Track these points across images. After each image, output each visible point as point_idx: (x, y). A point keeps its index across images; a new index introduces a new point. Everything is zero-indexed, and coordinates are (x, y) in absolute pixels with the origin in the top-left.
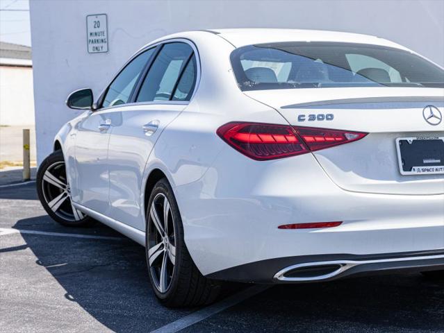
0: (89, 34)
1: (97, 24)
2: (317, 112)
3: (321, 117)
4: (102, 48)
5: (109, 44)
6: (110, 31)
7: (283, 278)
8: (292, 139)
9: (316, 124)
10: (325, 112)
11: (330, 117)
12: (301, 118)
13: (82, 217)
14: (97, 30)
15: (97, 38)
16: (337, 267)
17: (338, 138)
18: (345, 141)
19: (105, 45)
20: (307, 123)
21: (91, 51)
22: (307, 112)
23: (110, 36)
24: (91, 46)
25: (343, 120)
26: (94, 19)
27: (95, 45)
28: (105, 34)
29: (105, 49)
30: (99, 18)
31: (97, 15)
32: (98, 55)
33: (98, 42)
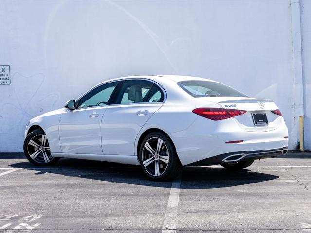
2: (231, 104)
3: (232, 106)
5: (11, 81)
6: (12, 74)
7: (226, 161)
8: (224, 113)
9: (231, 108)
10: (233, 104)
11: (235, 106)
12: (226, 106)
13: (49, 160)
14: (4, 73)
15: (3, 77)
16: (242, 156)
17: (238, 113)
18: (241, 114)
20: (228, 108)
22: (228, 104)
23: (11, 77)
25: (239, 107)
27: (3, 81)
28: (9, 75)
29: (8, 83)
30: (5, 67)
31: (3, 66)
32: (4, 86)
33: (4, 79)
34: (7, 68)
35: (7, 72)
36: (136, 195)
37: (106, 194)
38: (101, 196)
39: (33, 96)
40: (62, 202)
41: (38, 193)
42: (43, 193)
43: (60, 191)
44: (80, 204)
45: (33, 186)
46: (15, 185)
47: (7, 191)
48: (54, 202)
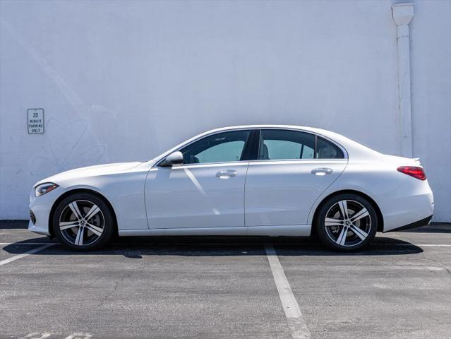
0: (29, 121)
1: (36, 115)
4: (39, 130)
5: (45, 128)
6: (46, 119)
14: (36, 119)
15: (36, 124)
19: (42, 129)
21: (30, 132)
23: (46, 123)
24: (31, 129)
26: (34, 111)
27: (34, 128)
28: (42, 121)
29: (41, 131)
30: (38, 111)
31: (36, 109)
32: (36, 135)
33: (36, 126)
34: (40, 112)
35: (40, 117)
36: (227, 292)
37: (183, 290)
38: (177, 295)
39: (73, 149)
40: (119, 305)
41: (80, 287)
42: (88, 286)
43: (113, 283)
44: (147, 309)
45: (73, 275)
46: (46, 271)
47: (35, 282)
48: (106, 306)
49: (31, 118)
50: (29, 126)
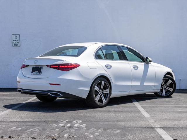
0: (13, 41)
1: (16, 37)
4: (18, 45)
5: (20, 44)
6: (21, 40)
14: (16, 39)
15: (16, 42)
19: (19, 44)
21: (13, 45)
23: (21, 41)
24: (13, 44)
26: (15, 36)
27: (15, 44)
28: (19, 40)
29: (19, 45)
30: (17, 36)
32: (16, 47)
33: (16, 43)
34: (18, 36)
35: (18, 38)
36: (121, 112)
39: (34, 54)
49: (14, 39)
50: (13, 43)
